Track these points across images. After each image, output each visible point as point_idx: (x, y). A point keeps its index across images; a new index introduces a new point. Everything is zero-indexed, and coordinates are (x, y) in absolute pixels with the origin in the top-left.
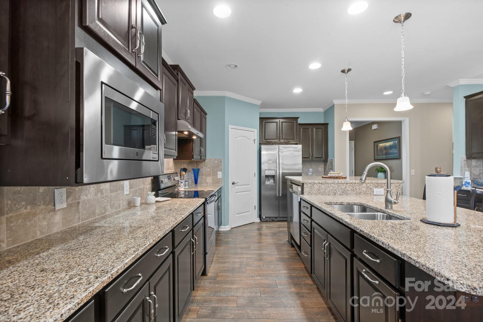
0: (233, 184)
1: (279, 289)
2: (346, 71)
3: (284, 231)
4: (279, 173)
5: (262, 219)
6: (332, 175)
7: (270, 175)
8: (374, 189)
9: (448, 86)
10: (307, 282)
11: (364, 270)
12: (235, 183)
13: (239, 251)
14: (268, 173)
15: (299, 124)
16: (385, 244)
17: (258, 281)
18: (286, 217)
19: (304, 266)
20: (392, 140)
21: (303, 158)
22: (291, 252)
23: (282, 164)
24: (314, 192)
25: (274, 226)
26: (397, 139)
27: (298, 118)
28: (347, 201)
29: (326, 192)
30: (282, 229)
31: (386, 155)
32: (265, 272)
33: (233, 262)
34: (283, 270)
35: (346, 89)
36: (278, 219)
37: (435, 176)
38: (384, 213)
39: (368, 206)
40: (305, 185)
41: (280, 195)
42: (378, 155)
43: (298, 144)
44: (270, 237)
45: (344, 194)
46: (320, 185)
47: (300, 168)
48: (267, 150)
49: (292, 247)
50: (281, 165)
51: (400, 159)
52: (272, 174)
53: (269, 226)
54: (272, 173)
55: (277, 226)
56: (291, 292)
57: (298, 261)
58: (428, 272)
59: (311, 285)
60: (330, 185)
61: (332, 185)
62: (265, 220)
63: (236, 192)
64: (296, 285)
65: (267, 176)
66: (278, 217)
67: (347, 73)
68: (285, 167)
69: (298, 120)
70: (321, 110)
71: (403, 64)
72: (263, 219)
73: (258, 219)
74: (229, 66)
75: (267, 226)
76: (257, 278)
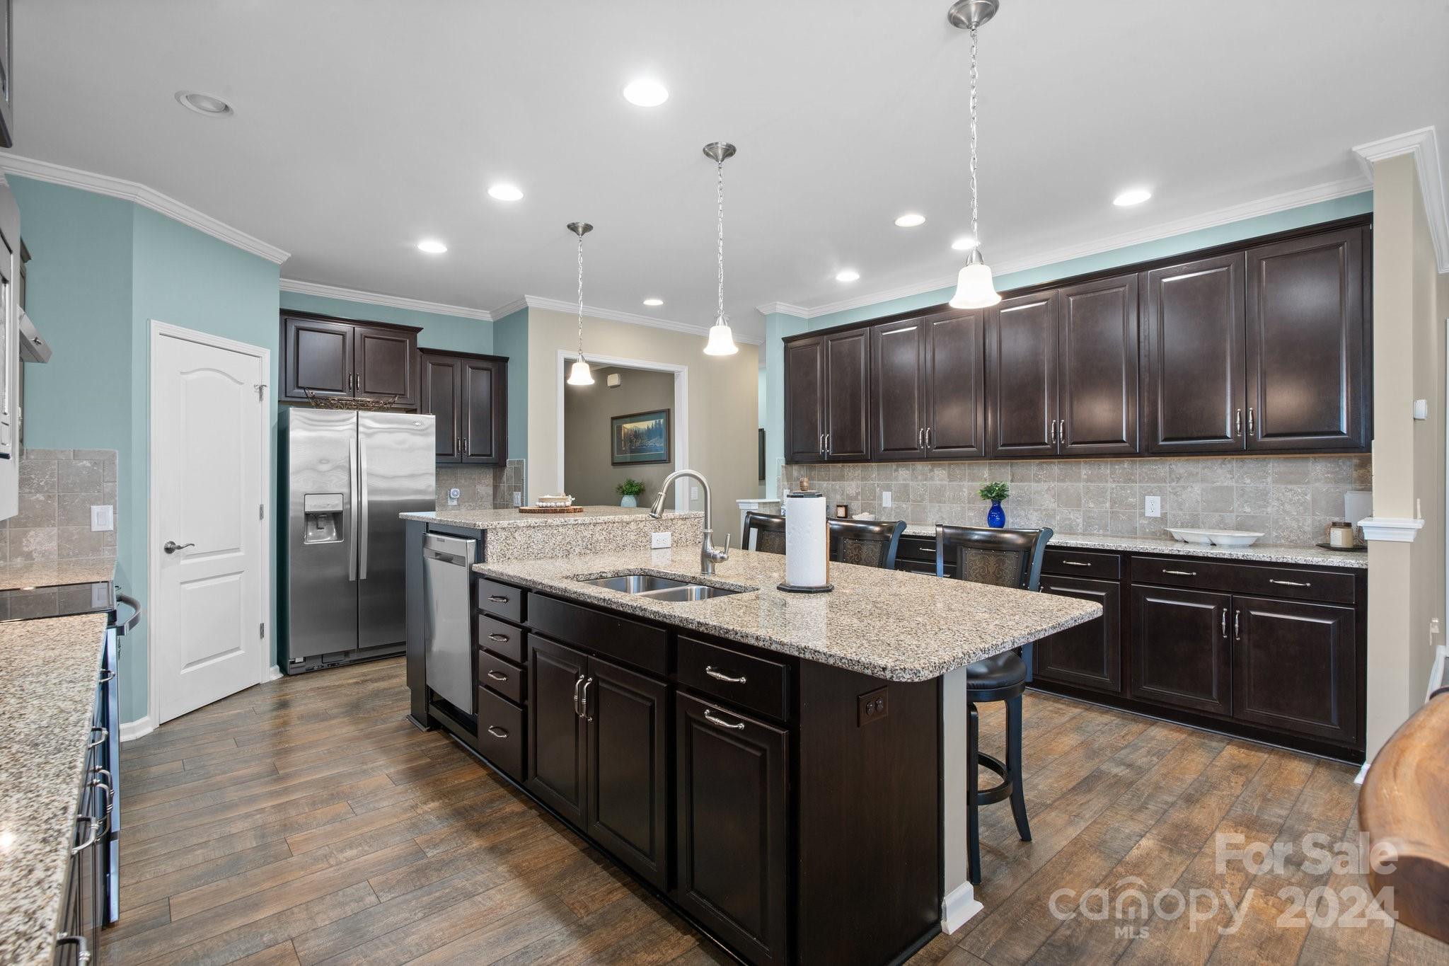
0: (169, 550)
1: (432, 860)
2: (580, 230)
3: (385, 689)
4: (360, 503)
5: (289, 666)
6: (549, 504)
7: (324, 513)
8: (653, 534)
9: (757, 310)
10: (508, 809)
11: (708, 710)
12: (179, 548)
13: (232, 794)
14: (313, 505)
15: (422, 350)
16: (762, 640)
17: (351, 863)
18: (403, 643)
19: (485, 772)
20: (652, 416)
21: (437, 455)
22: (433, 745)
23: (370, 474)
24: (516, 554)
25: (344, 682)
26: (664, 415)
27: (419, 329)
28: (612, 569)
29: (547, 551)
30: (376, 685)
31: (632, 452)
32: (366, 829)
33: (221, 838)
34: (425, 803)
35: (580, 276)
36: (354, 657)
37: (802, 497)
38: (700, 583)
39: (662, 574)
40: (490, 536)
41: (363, 576)
42: (620, 451)
43: (419, 410)
44: (341, 720)
45: (589, 551)
46: (530, 532)
47: (430, 486)
48: (311, 424)
49: (428, 731)
50: (364, 477)
51: (669, 462)
52: (333, 506)
53: (325, 685)
54: (334, 504)
55: (354, 680)
56: (473, 852)
57: (462, 763)
58: (850, 669)
59: (522, 814)
60: (555, 532)
61: (561, 530)
62: (303, 670)
63: (182, 583)
64: (478, 828)
65: (312, 517)
66: (353, 651)
67: (582, 234)
68: (382, 484)
69: (419, 335)
70: (486, 316)
71: (721, 251)
72: (293, 666)
73: (272, 669)
74: (191, 98)
75: (318, 688)
76: (345, 854)
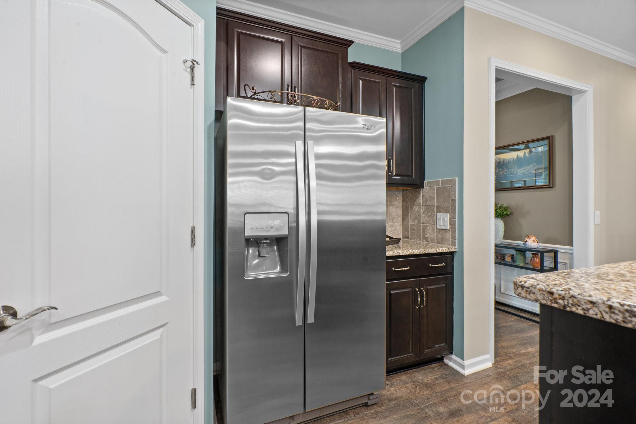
7: (266, 238)
26: (546, 142)
27: (351, 43)
36: (299, 420)
41: (311, 319)
54: (278, 227)
65: (254, 243)
66: (299, 415)
69: (350, 49)
